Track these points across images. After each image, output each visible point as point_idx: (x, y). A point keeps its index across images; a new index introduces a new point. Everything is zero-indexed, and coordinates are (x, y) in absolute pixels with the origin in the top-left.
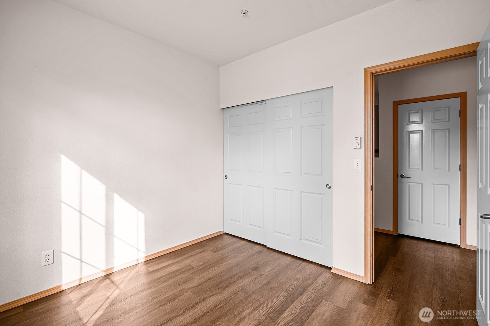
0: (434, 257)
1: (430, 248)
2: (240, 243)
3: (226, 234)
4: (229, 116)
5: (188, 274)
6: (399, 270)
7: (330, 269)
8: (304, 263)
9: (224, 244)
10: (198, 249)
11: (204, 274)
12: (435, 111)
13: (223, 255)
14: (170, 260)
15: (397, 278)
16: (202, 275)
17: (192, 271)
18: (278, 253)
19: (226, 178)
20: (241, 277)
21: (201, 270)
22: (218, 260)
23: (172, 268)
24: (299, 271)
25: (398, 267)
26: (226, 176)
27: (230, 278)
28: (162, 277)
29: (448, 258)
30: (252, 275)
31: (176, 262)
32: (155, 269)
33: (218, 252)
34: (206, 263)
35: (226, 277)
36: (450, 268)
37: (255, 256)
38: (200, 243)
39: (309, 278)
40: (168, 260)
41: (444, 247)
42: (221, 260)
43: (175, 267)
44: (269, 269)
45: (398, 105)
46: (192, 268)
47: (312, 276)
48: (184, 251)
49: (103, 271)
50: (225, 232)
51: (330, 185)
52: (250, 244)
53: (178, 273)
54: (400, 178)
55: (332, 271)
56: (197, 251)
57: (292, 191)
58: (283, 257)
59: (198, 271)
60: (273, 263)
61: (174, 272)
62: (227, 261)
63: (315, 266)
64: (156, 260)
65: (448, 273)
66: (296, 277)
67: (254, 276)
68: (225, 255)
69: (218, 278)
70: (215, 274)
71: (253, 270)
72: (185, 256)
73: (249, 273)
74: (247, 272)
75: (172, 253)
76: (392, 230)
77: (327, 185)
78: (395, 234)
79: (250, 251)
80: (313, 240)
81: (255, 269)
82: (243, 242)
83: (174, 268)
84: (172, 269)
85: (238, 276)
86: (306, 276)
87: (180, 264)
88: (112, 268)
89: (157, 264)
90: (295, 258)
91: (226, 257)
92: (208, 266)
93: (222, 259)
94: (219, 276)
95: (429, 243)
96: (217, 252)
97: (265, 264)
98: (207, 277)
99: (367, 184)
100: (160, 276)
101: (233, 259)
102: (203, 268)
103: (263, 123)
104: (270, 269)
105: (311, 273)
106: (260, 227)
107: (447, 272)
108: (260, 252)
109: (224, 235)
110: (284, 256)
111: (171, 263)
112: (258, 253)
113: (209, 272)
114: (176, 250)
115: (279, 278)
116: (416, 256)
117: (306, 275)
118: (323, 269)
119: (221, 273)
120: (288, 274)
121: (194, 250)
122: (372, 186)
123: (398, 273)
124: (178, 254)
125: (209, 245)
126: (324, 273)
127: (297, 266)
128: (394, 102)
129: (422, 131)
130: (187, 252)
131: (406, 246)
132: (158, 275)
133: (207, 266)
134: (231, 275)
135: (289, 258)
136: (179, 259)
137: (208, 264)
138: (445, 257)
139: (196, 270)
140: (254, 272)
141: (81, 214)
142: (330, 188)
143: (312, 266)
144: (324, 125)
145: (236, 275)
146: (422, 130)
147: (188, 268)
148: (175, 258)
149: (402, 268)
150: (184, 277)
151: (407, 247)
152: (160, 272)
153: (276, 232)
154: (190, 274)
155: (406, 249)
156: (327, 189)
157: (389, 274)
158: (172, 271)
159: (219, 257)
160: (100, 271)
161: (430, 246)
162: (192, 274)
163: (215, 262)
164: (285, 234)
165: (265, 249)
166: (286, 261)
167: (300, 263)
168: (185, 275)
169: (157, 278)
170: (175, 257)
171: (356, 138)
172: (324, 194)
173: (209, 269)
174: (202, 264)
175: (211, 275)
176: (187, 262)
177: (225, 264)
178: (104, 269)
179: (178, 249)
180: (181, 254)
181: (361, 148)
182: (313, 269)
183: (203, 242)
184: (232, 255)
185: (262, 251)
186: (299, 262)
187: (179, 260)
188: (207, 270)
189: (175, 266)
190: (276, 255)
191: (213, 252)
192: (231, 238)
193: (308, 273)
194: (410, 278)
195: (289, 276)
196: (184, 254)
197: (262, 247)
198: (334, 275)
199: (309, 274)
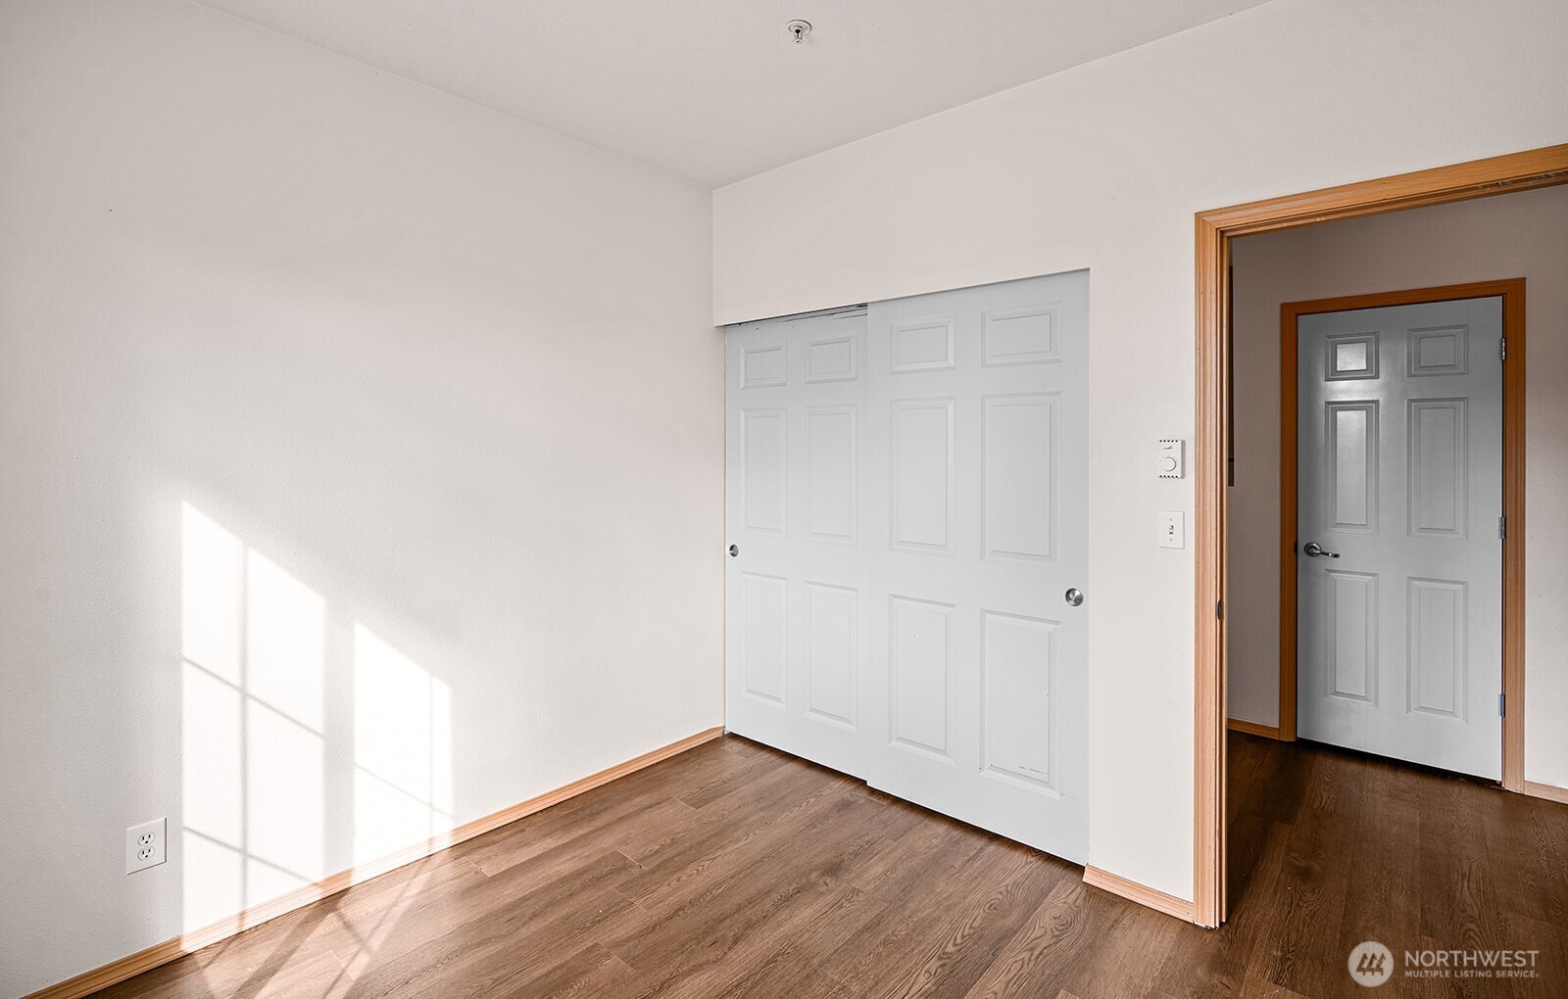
0: (1418, 824)
1: (1404, 791)
2: (780, 769)
3: (734, 736)
4: (742, 350)
5: (611, 887)
6: (1305, 874)
7: (1080, 869)
8: (992, 848)
9: (726, 775)
10: (641, 793)
11: (665, 889)
12: (1421, 338)
13: (723, 815)
14: (550, 834)
15: (1301, 904)
16: (655, 895)
17: (623, 878)
18: (906, 808)
19: (733, 555)
20: (787, 900)
21: (653, 872)
22: (708, 835)
23: (557, 865)
24: (976, 878)
25: (1304, 864)
26: (732, 548)
27: (751, 902)
28: (525, 899)
29: (1465, 831)
30: (822, 893)
31: (571, 841)
32: (503, 869)
33: (707, 806)
34: (670, 845)
35: (737, 899)
36: (1474, 868)
37: (831, 821)
38: (649, 771)
39: (1011, 905)
40: (545, 836)
41: (1450, 789)
42: (717, 834)
43: (568, 860)
44: (877, 868)
45: (1298, 315)
46: (625, 865)
47: (1020, 896)
48: (596, 802)
49: (316, 884)
50: (728, 730)
51: (1077, 593)
52: (812, 774)
53: (578, 884)
54: (1302, 555)
55: (1084, 880)
56: (638, 800)
57: (952, 606)
58: (923, 825)
59: (643, 875)
60: (887, 846)
61: (564, 881)
62: (738, 841)
63: (1030, 859)
64: (505, 834)
65: (1469, 888)
66: (968, 899)
67: (829, 898)
68: (731, 818)
69: (709, 902)
70: (700, 890)
71: (823, 875)
72: (599, 822)
73: (812, 885)
74: (803, 881)
75: (555, 810)
76: (1276, 725)
77: (1068, 592)
78: (1289, 738)
79: (812, 800)
80: (1022, 771)
81: (832, 869)
82: (791, 768)
83: (564, 866)
84: (558, 868)
85: (775, 896)
86: (1001, 897)
87: (582, 850)
88: (348, 873)
89: (510, 849)
90: (961, 827)
91: (735, 824)
92: (676, 859)
93: (720, 834)
94: (714, 898)
95: (1399, 774)
96: (706, 804)
97: (864, 852)
98: (673, 900)
99: (1203, 598)
100: (519, 896)
101: (757, 832)
102: (660, 865)
103: (856, 379)
104: (879, 869)
105: (1016, 884)
106: (848, 721)
107: (1466, 883)
108: (845, 806)
109: (727, 741)
110: (927, 821)
111: (554, 845)
112: (839, 810)
113: (678, 881)
114: (571, 796)
115: (912, 906)
116: (1360, 821)
117: (1001, 893)
118: (1056, 870)
119: (717, 885)
120: (939, 890)
121: (627, 799)
122: (1220, 605)
123: (1303, 887)
124: (575, 813)
125: (678, 780)
126: (1058, 886)
127: (969, 860)
128: (1282, 304)
129: (1376, 402)
130: (606, 805)
131: (1326, 783)
132: (510, 892)
133: (672, 858)
134: (752, 891)
135: (941, 828)
136: (581, 832)
137: (674, 851)
138: (1456, 826)
139: (636, 872)
140: (828, 881)
141: (245, 696)
142: (1079, 601)
143: (1018, 857)
144: (1058, 393)
145: (768, 893)
146: (1378, 401)
147: (609, 868)
148: (566, 828)
149: (1317, 868)
150: (596, 900)
151: (1327, 788)
152: (520, 881)
153: (899, 739)
154: (617, 888)
155: (1325, 793)
156: (1068, 606)
157: (1276, 890)
158: (557, 878)
159: (711, 823)
160: (304, 884)
161: (1403, 786)
162: (623, 887)
163: (699, 844)
164: (928, 748)
165: (862, 794)
166: (934, 841)
167: (979, 847)
168: (602, 892)
169: (510, 904)
170: (567, 825)
171: (1168, 445)
172: (1057, 623)
173: (681, 868)
174: (657, 852)
175: (687, 892)
176: (608, 842)
177: (730, 849)
178: (319, 878)
179: (577, 793)
180: (588, 812)
181: (1183, 477)
182: (1024, 870)
183: (659, 767)
184: (755, 818)
185: (853, 803)
186: (978, 843)
187: (581, 836)
188: (673, 873)
189: (568, 857)
190: (897, 815)
191: (693, 805)
192: (751, 750)
193: (1007, 886)
194: (1343, 904)
195: (944, 896)
196: (598, 813)
197: (852, 787)
198: (1093, 892)
199: (1009, 888)
